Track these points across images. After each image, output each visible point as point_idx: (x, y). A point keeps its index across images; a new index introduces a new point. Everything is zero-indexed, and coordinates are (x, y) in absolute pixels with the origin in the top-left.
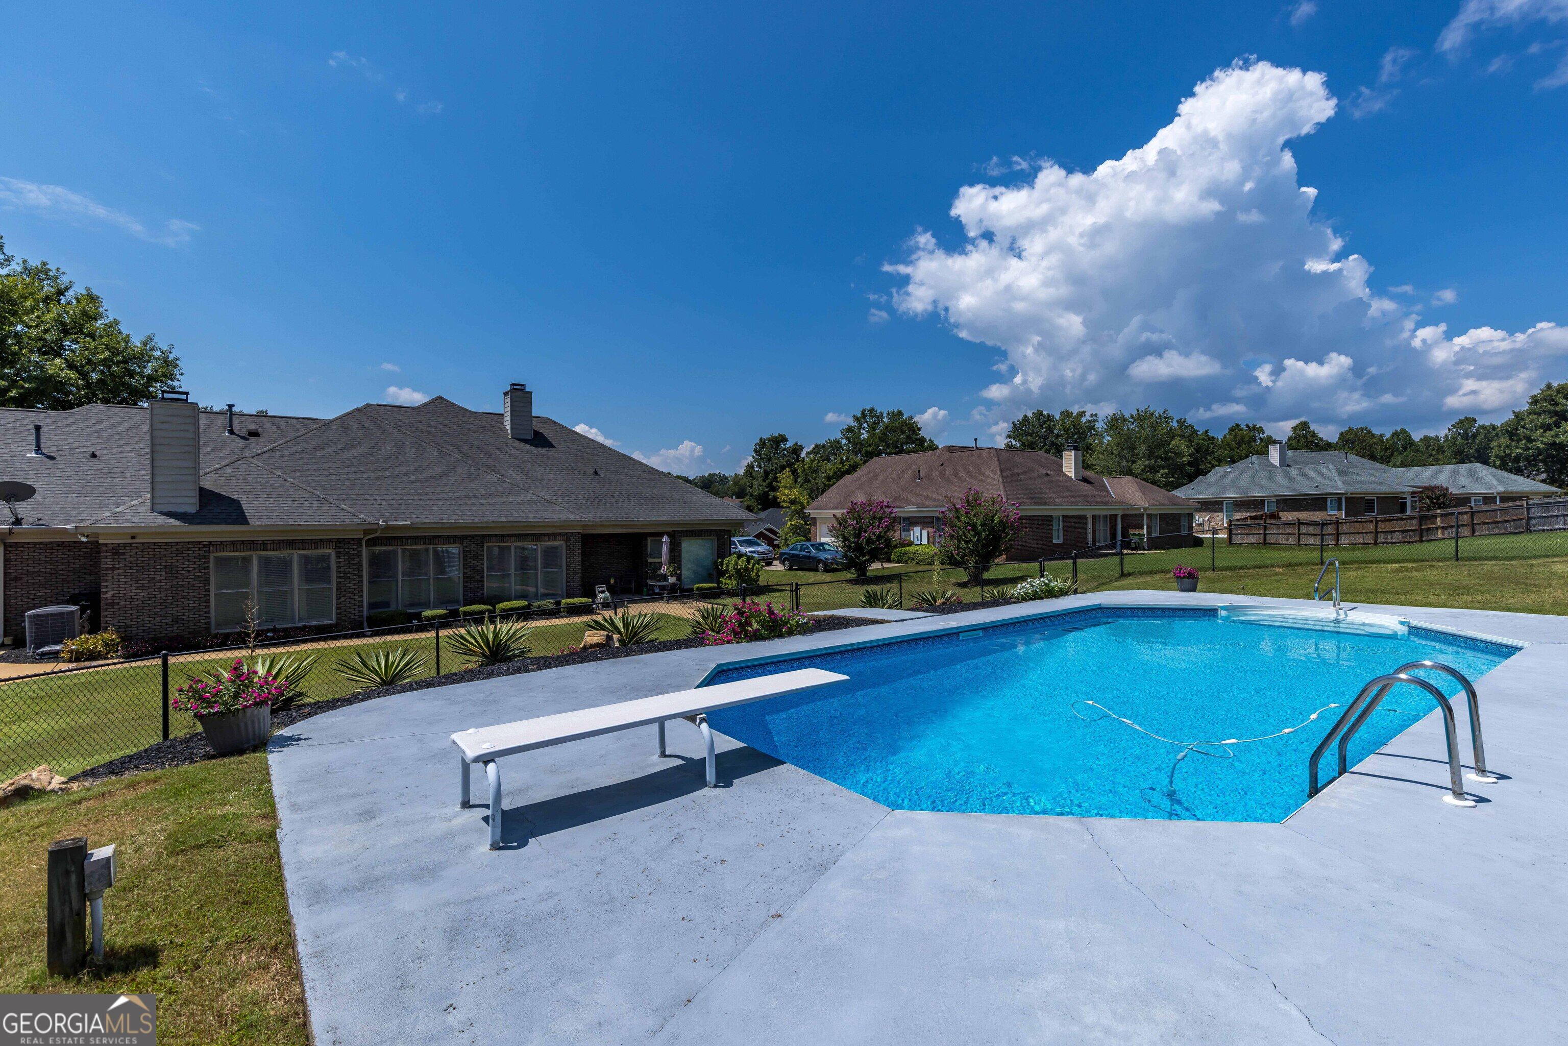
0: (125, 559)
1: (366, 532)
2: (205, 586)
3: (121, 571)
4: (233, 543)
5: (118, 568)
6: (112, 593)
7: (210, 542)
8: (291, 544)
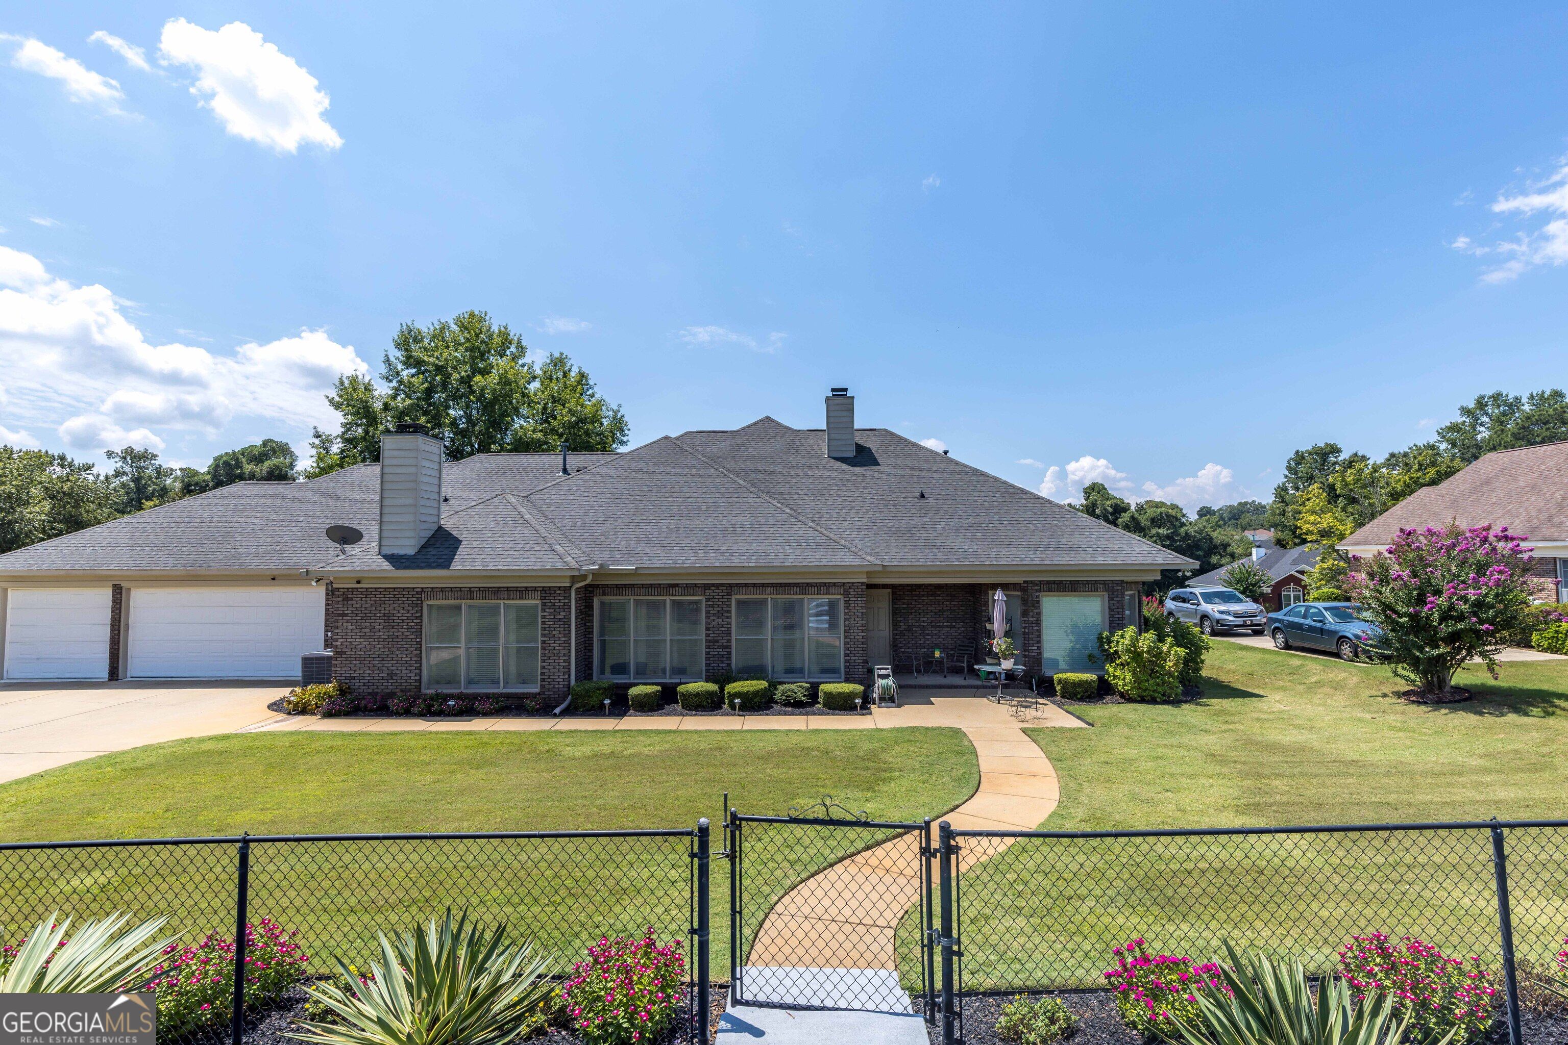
0: (352, 605)
1: (574, 579)
2: (416, 638)
3: (349, 618)
4: (442, 590)
5: (346, 615)
7: (423, 588)
8: (496, 592)
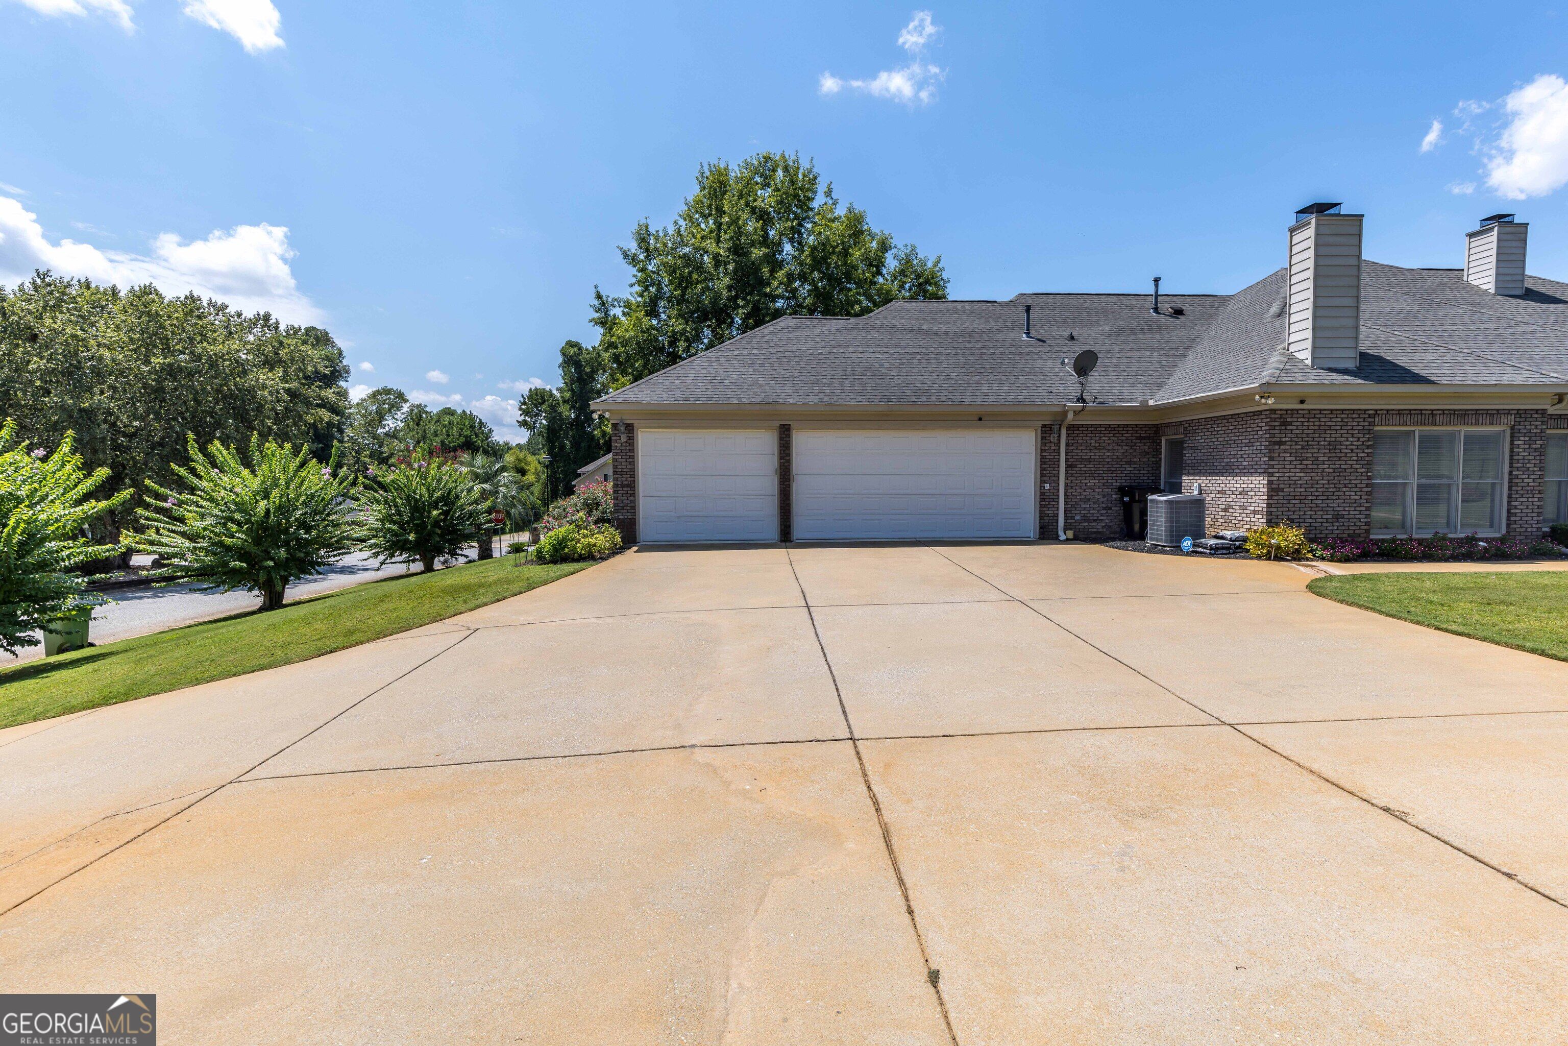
0: (1292, 430)
2: (1367, 472)
3: (1287, 447)
4: (1400, 412)
5: (1284, 443)
6: (1278, 475)
7: (1376, 410)
